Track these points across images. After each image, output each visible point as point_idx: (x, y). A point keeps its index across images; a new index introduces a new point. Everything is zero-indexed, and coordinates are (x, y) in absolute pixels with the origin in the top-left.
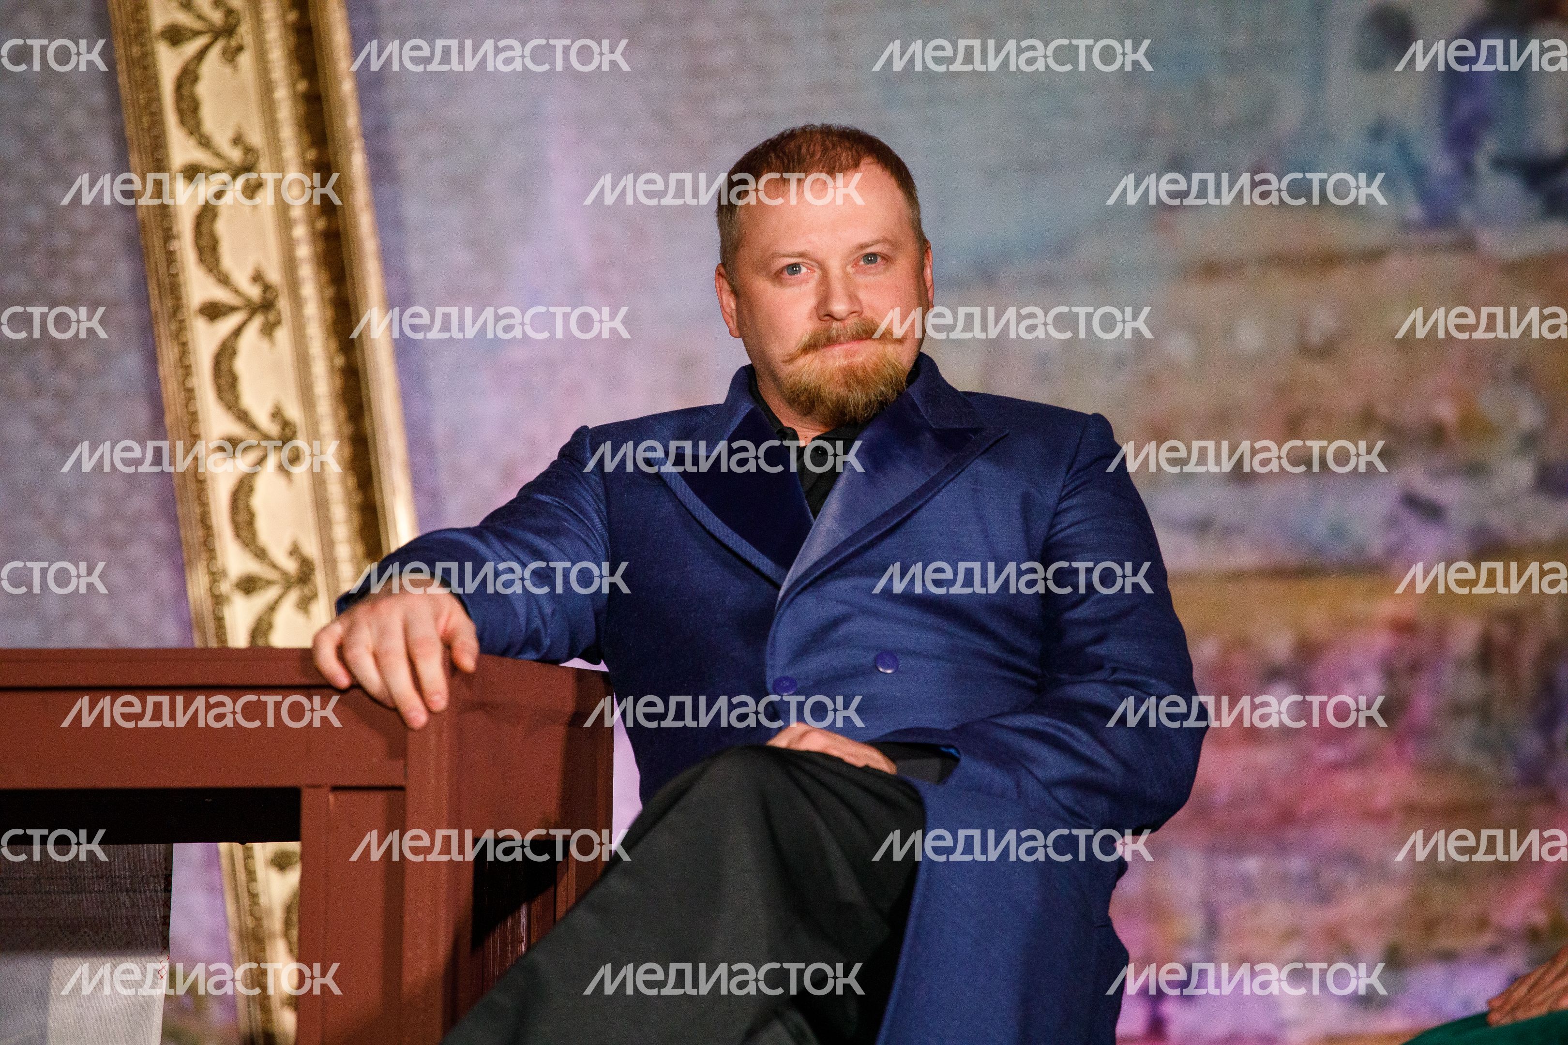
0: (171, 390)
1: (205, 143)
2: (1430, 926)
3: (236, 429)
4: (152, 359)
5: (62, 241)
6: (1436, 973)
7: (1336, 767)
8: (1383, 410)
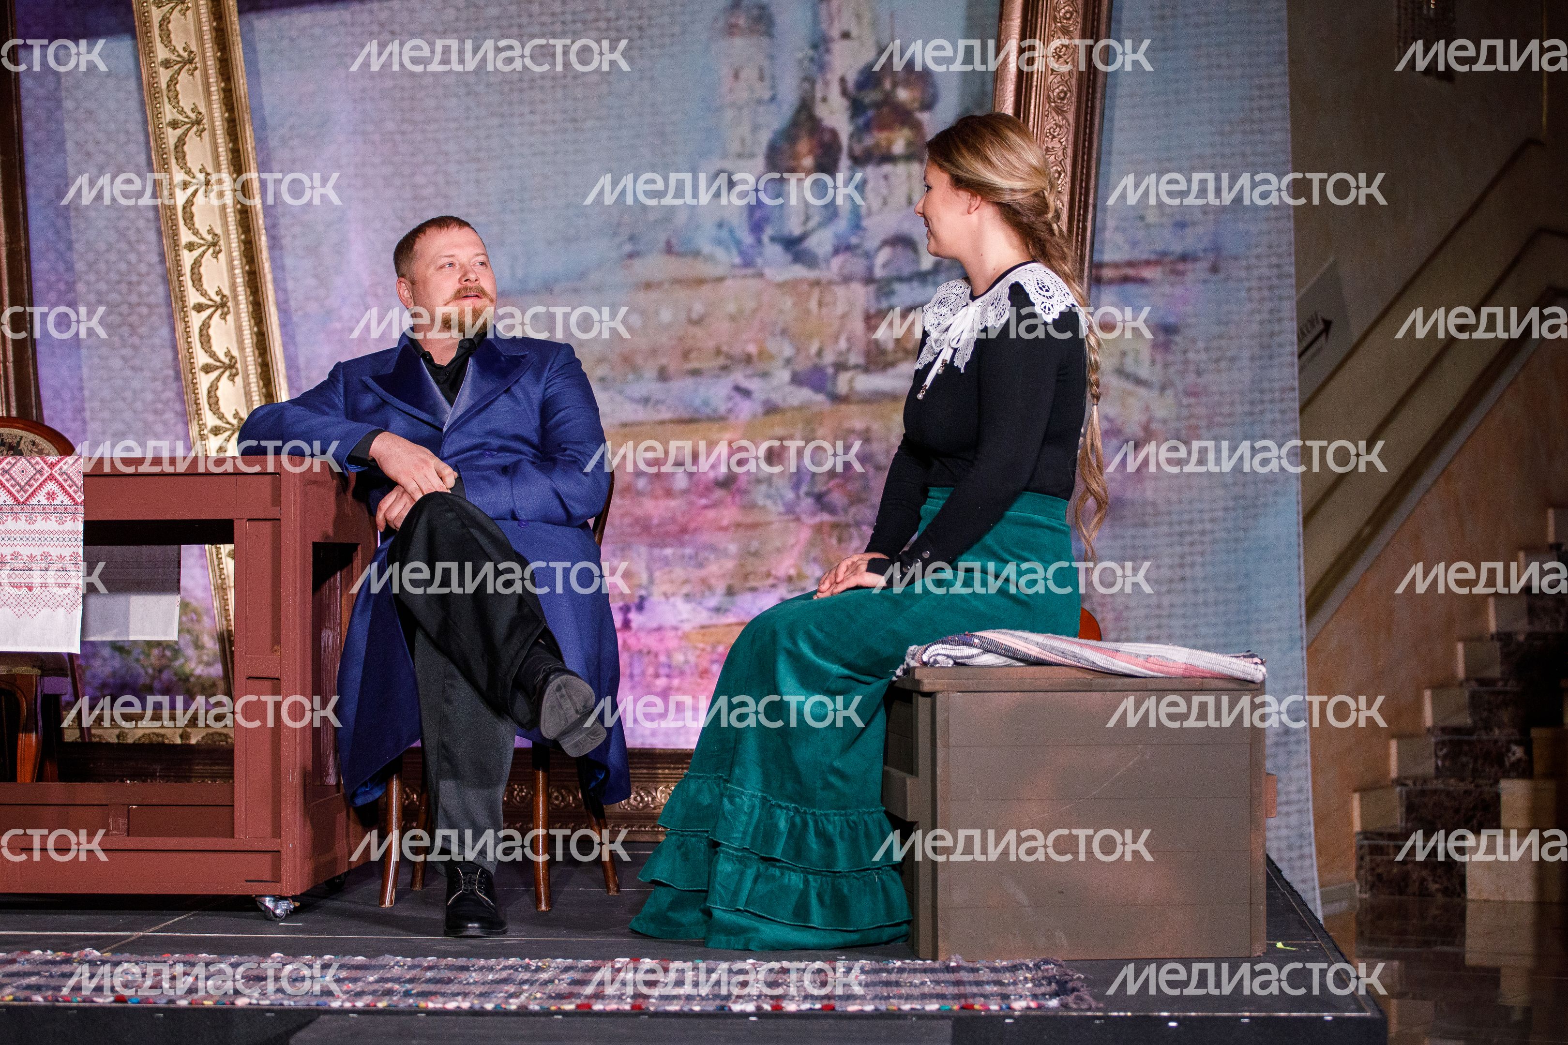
0: (181, 343)
1: (196, 233)
2: (746, 577)
3: (211, 361)
4: (173, 330)
5: (134, 278)
6: (749, 596)
7: (705, 507)
8: (725, 348)
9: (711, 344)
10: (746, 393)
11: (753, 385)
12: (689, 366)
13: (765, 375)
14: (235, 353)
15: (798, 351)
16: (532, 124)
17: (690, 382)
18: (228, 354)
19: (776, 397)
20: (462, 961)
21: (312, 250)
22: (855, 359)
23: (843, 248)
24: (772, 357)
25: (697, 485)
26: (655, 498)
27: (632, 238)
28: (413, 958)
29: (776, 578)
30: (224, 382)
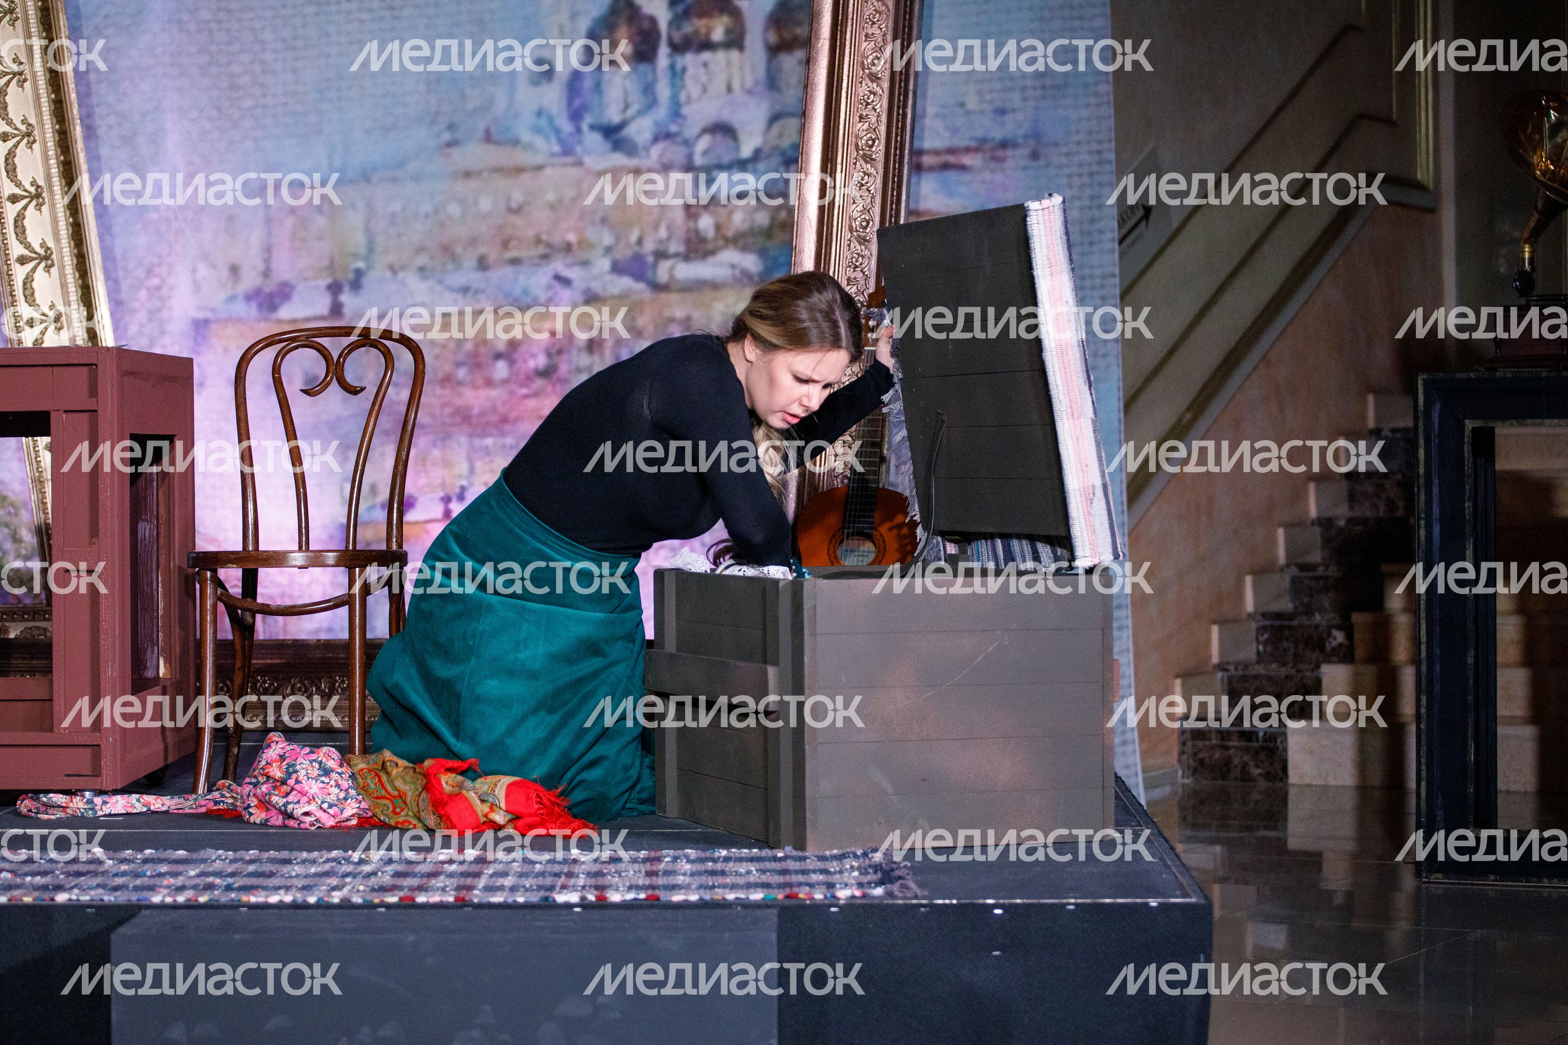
1: (10, 123)
9: (531, 233)
10: (566, 282)
11: (573, 273)
12: (509, 255)
13: (585, 264)
14: (51, 244)
15: (618, 239)
16: (349, 13)
17: (509, 270)
18: (43, 245)
19: (596, 286)
20: (284, 854)
21: (128, 140)
22: (675, 247)
23: (662, 136)
24: (592, 246)
25: (517, 375)
26: (476, 388)
27: (451, 127)
28: (235, 851)
30: (40, 273)
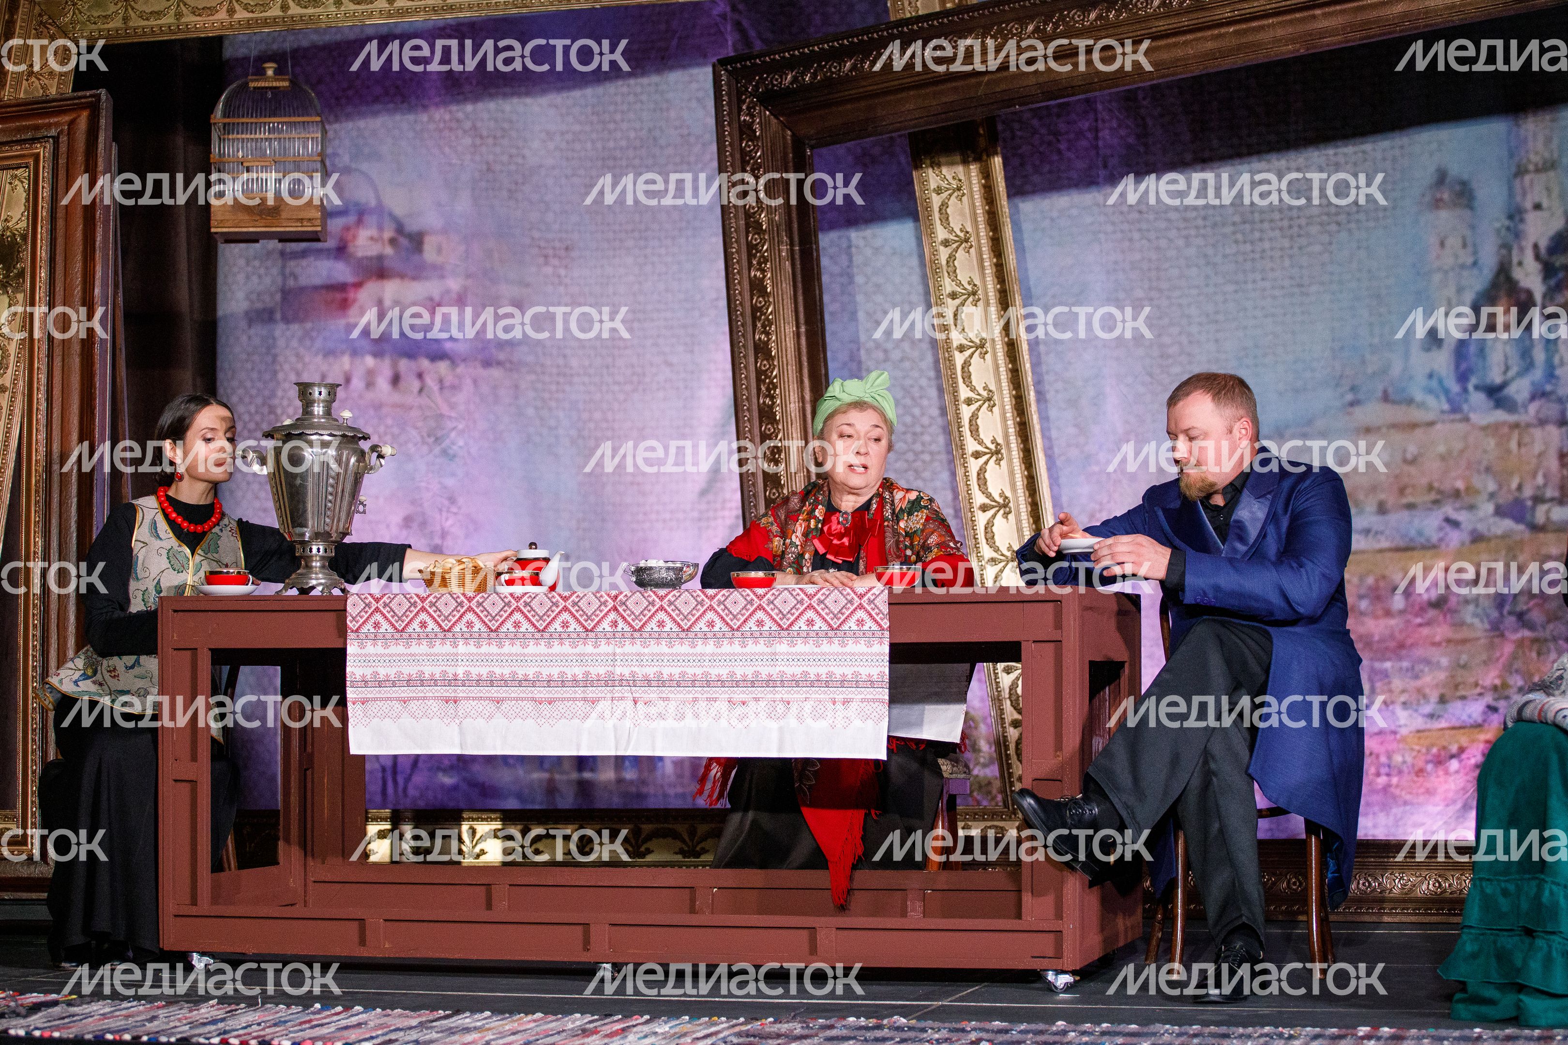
0: (961, 487)
1: (973, 389)
2: (1456, 687)
3: (987, 501)
4: (954, 474)
5: (918, 429)
6: (1459, 704)
7: (1420, 625)
8: (1436, 485)
9: (1424, 481)
10: (1454, 524)
11: (1462, 517)
12: (1405, 501)
13: (1471, 508)
14: (1008, 494)
15: (1500, 486)
16: (1264, 290)
17: (1405, 514)
18: (1002, 494)
19: (1481, 527)
20: (1223, 1029)
21: (1073, 403)
22: (1551, 492)
23: (1538, 394)
24: (1477, 492)
25: (1413, 606)
26: (1376, 617)
27: (1353, 389)
28: (1180, 1026)
29: (1483, 687)
30: (999, 520)
